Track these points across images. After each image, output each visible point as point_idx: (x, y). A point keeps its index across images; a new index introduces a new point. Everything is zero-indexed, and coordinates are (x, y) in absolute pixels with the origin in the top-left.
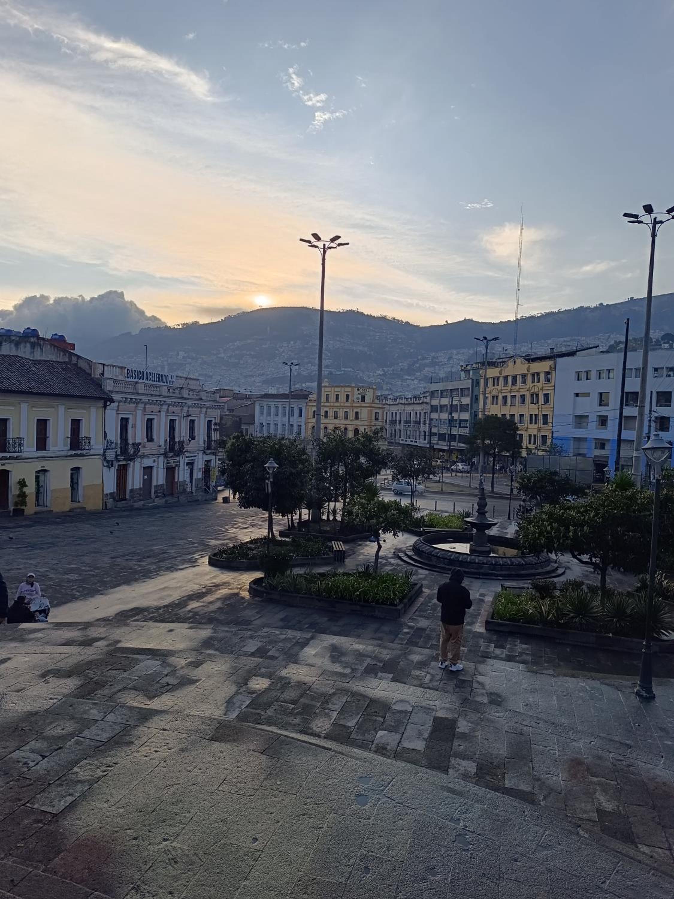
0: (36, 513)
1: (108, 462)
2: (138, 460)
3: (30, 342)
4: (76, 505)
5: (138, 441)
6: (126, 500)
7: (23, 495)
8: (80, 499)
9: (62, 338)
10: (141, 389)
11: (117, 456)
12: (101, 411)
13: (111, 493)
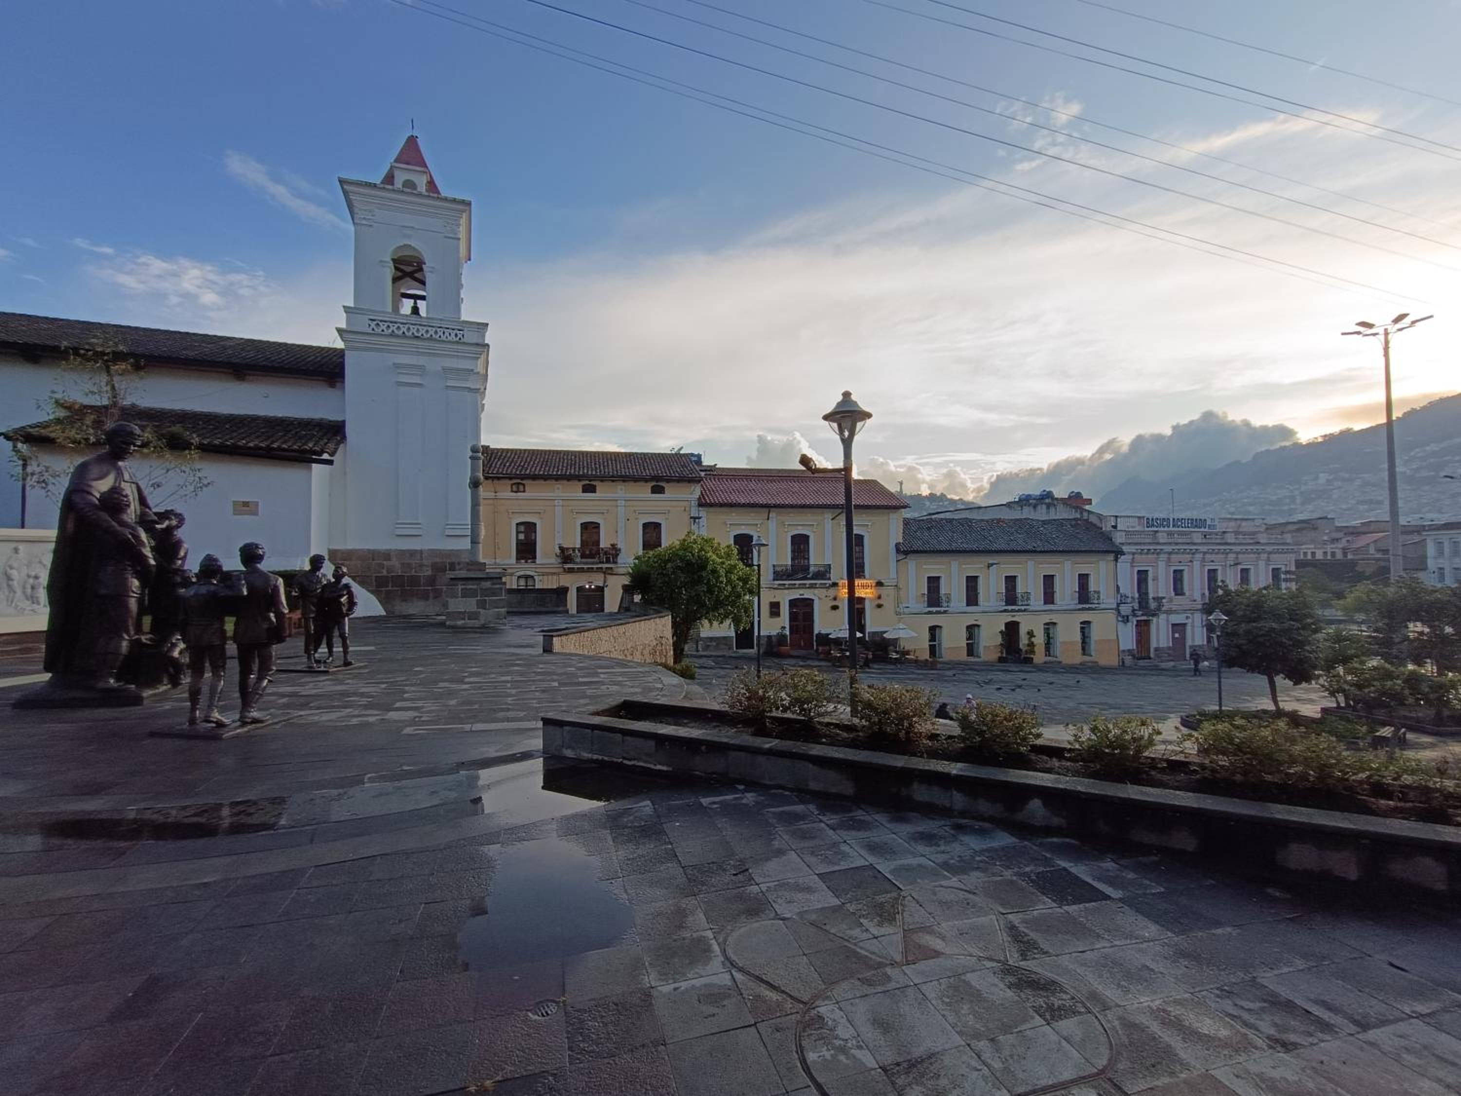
0: (1045, 663)
1: (1123, 617)
2: (1163, 617)
3: (1045, 504)
4: (1087, 658)
5: (1160, 595)
6: (1150, 658)
7: (1031, 645)
8: (1093, 653)
9: (1078, 495)
10: (1162, 538)
11: (1134, 610)
12: (1112, 564)
13: (1129, 651)
